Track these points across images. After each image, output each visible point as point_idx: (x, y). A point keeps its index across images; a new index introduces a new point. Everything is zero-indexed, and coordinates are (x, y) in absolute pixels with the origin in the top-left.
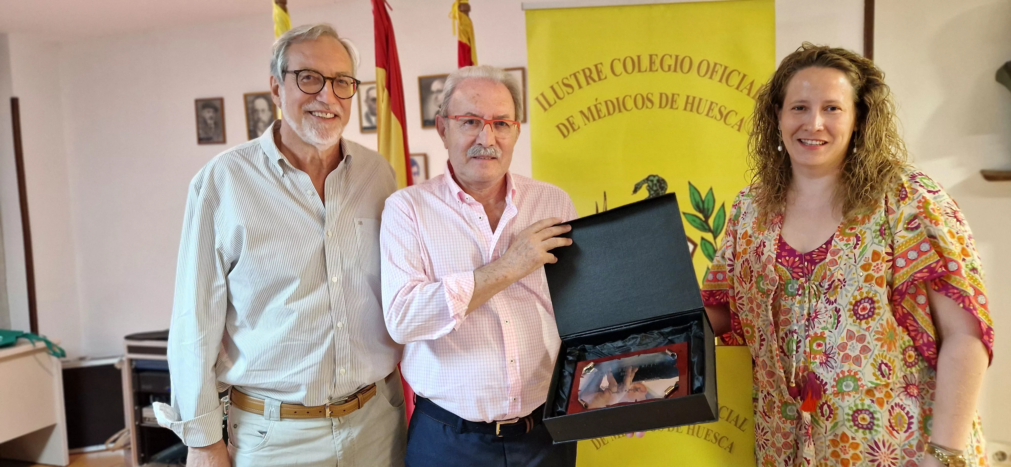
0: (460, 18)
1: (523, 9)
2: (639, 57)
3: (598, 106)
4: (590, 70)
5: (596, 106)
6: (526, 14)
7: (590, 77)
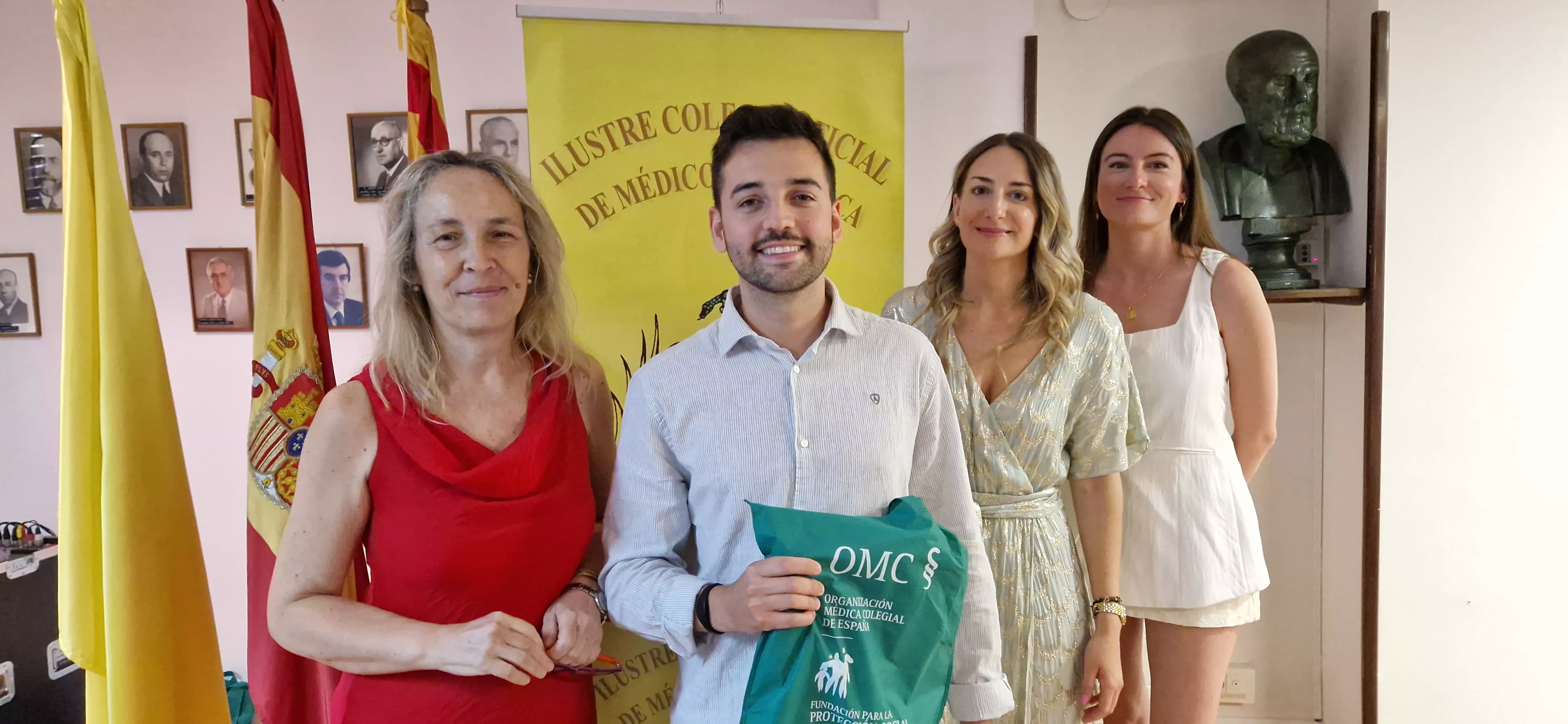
0: (410, 23)
1: (517, 16)
2: (706, 105)
3: (644, 179)
4: (630, 121)
5: (640, 178)
6: (523, 23)
7: (630, 131)
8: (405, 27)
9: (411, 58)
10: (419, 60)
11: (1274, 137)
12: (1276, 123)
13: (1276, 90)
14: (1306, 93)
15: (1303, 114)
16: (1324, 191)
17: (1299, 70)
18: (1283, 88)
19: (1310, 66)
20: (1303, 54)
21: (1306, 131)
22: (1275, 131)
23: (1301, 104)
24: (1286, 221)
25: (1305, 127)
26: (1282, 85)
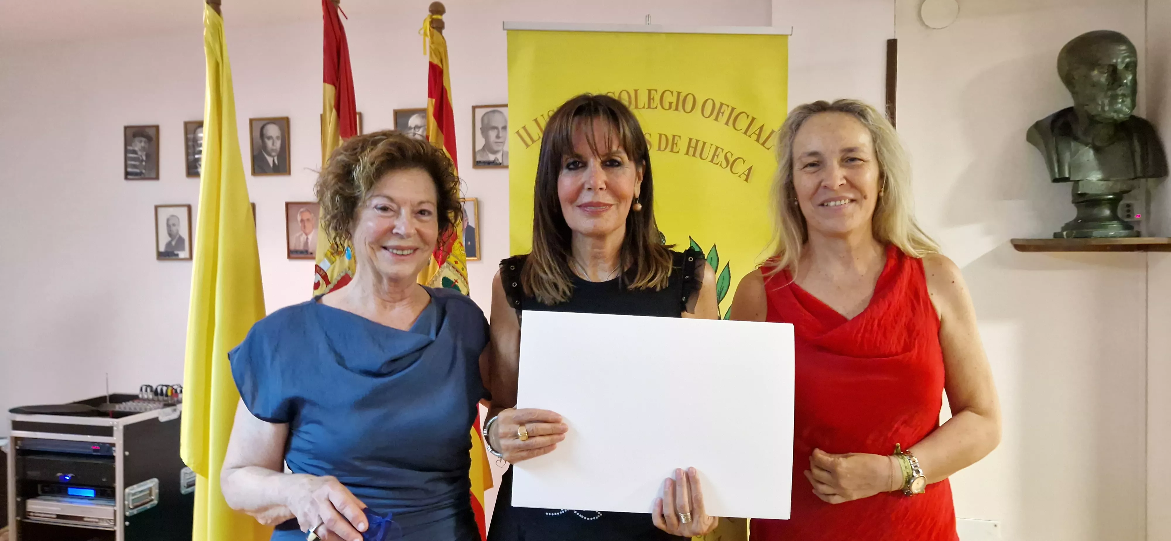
0: (432, 36)
1: (504, 29)
2: (636, 91)
6: (508, 34)
8: (428, 39)
9: (431, 60)
10: (436, 61)
11: (1099, 115)
12: (1100, 103)
13: (1100, 77)
14: (1126, 78)
15: (1124, 95)
16: (1144, 159)
17: (1119, 60)
18: (1106, 75)
19: (1128, 57)
20: (1123, 47)
21: (1126, 110)
22: (1100, 109)
23: (1122, 87)
24: (1110, 183)
25: (1126, 106)
26: (1105, 73)
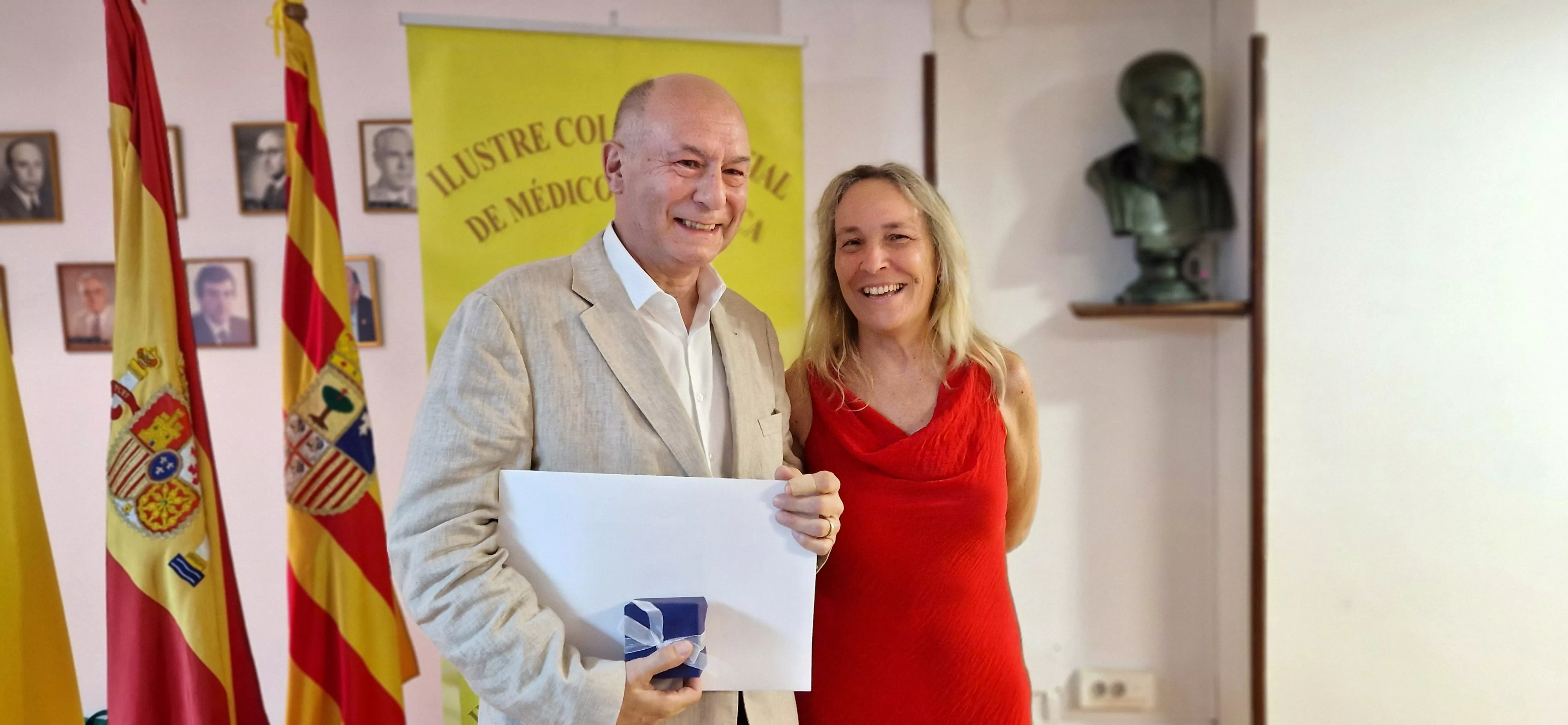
0: (288, 29)
1: (401, 23)
2: (601, 118)
3: (538, 192)
4: (522, 133)
5: (533, 192)
7: (522, 144)
8: (282, 34)
9: (288, 66)
10: (297, 68)
11: (1163, 155)
12: (1164, 141)
13: (1163, 109)
14: (1192, 112)
15: (1190, 132)
16: (1211, 208)
17: (1184, 90)
18: (1170, 107)
19: (1194, 86)
20: (1189, 74)
21: (1193, 148)
22: (1163, 148)
23: (1187, 123)
24: (1175, 237)
25: (1192, 144)
